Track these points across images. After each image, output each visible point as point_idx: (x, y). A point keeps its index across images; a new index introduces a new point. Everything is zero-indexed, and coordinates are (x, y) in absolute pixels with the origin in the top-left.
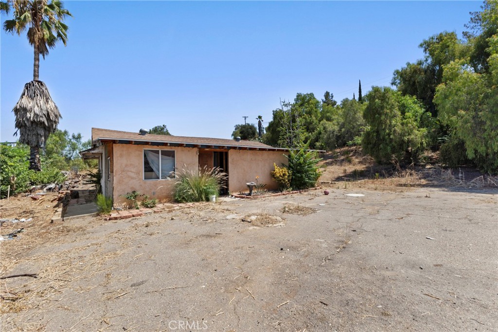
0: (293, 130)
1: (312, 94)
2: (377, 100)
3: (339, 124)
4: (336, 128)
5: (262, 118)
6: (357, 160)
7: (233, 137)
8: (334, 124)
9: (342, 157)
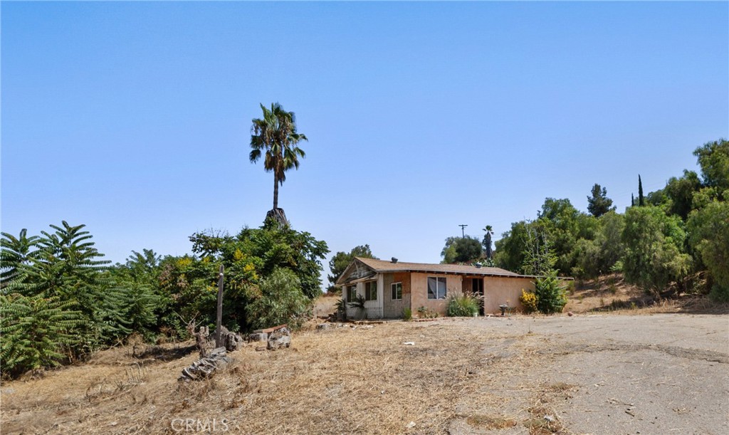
0: (540, 254)
1: (567, 199)
2: (634, 223)
3: (601, 244)
4: (597, 249)
5: (492, 229)
6: (624, 290)
7: (444, 257)
8: (595, 245)
9: (606, 287)
